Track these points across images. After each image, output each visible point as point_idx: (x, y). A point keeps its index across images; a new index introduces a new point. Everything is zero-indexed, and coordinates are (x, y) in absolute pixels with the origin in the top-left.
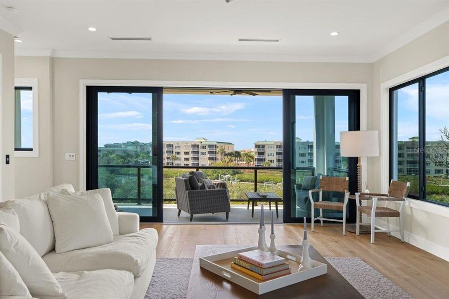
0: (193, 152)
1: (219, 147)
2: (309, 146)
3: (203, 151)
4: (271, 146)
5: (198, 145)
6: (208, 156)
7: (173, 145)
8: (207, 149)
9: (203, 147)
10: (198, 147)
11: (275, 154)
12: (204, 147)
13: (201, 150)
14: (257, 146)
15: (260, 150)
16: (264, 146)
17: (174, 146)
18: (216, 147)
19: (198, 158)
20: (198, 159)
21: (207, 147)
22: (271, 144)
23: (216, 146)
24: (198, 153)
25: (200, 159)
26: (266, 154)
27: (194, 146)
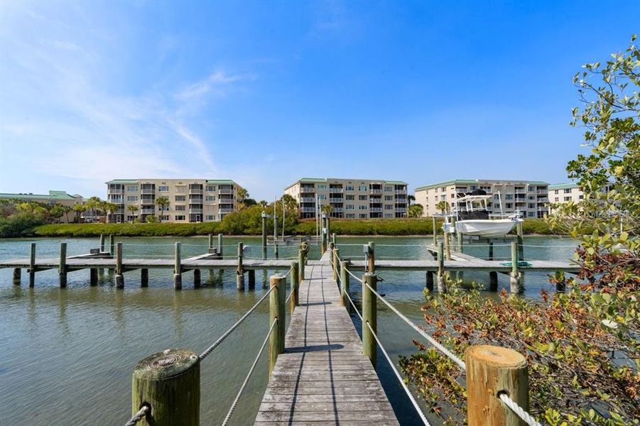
0: (193, 196)
2: (370, 185)
3: (211, 194)
5: (202, 185)
6: (219, 202)
7: (154, 185)
13: (207, 193)
17: (157, 187)
19: (202, 205)
20: (202, 208)
21: (217, 187)
24: (202, 198)
25: (204, 207)
27: (194, 186)
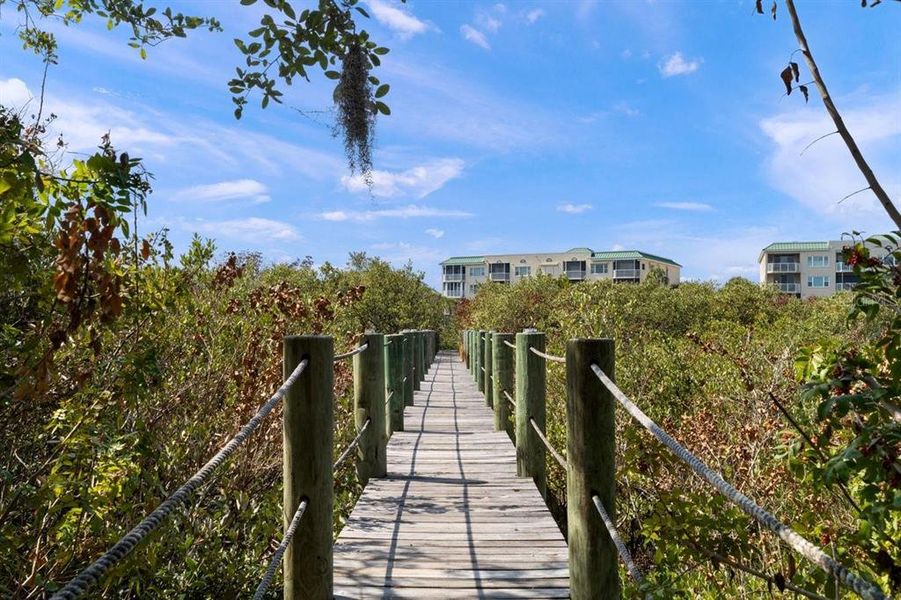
1: (647, 266)
4: (818, 255)
8: (613, 274)
9: (598, 266)
10: (584, 268)
11: (832, 279)
12: (600, 268)
14: (773, 257)
15: (784, 267)
16: (794, 257)
18: (638, 267)
22: (819, 251)
23: (637, 262)
26: (804, 281)
